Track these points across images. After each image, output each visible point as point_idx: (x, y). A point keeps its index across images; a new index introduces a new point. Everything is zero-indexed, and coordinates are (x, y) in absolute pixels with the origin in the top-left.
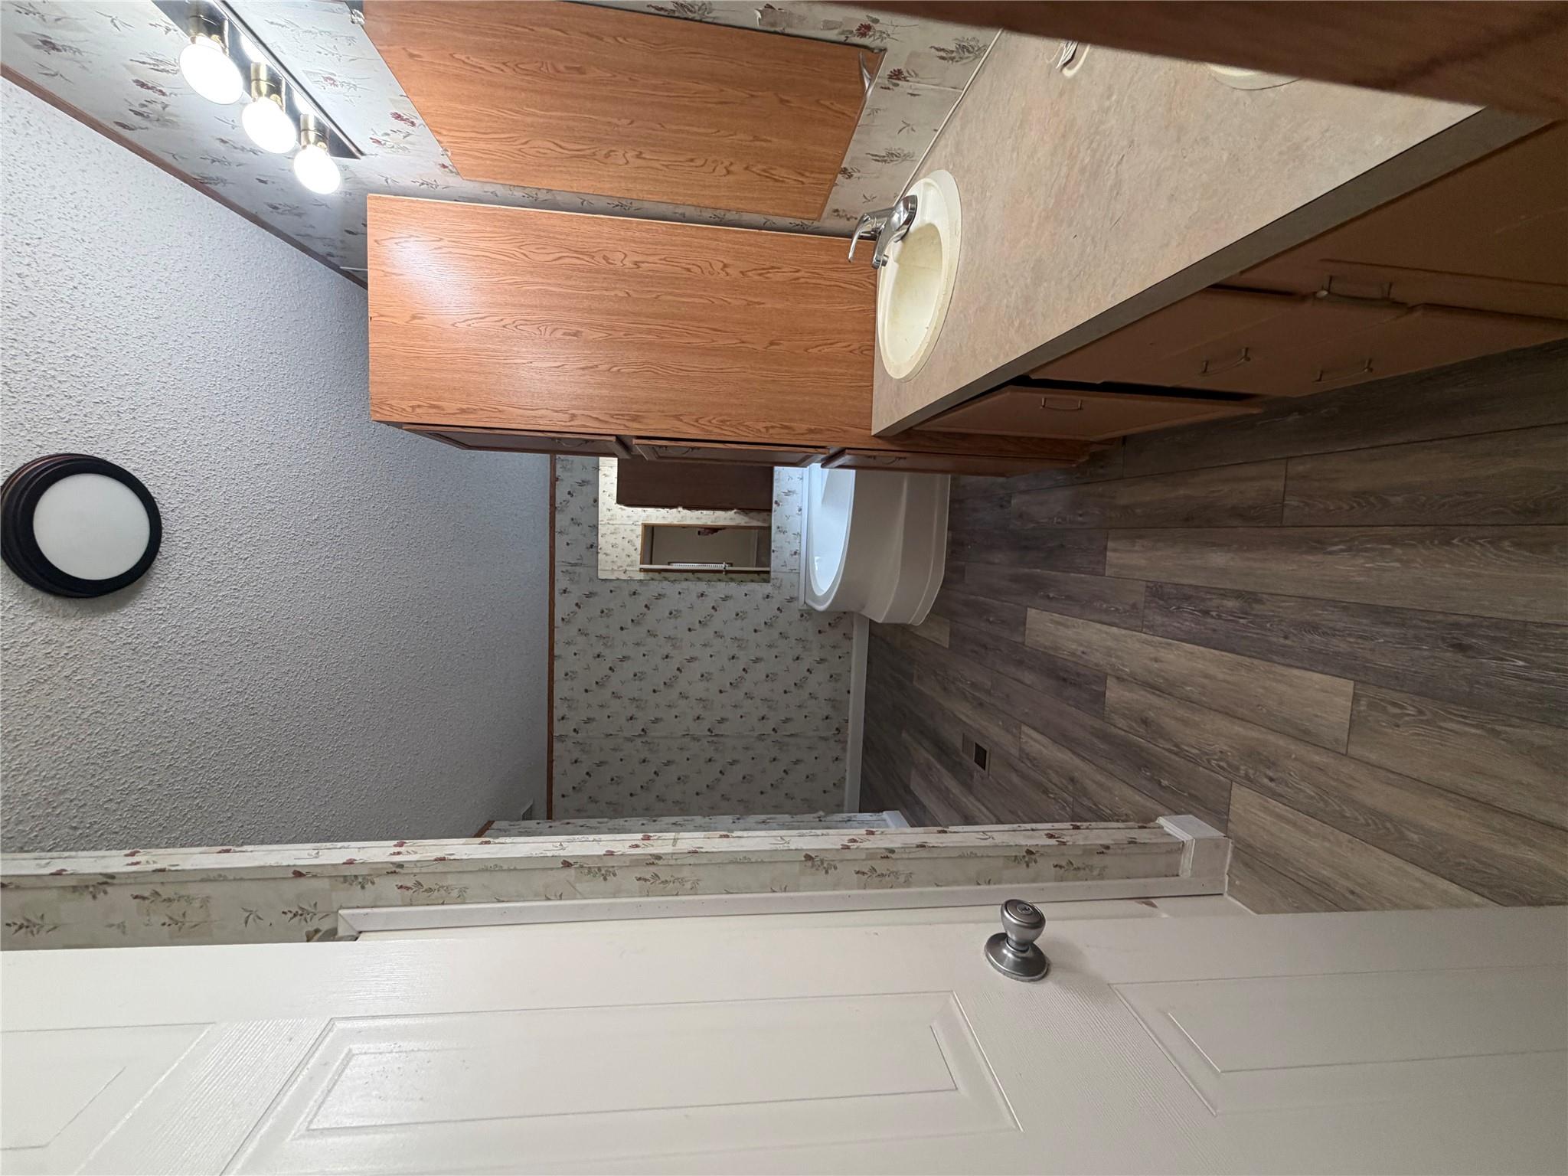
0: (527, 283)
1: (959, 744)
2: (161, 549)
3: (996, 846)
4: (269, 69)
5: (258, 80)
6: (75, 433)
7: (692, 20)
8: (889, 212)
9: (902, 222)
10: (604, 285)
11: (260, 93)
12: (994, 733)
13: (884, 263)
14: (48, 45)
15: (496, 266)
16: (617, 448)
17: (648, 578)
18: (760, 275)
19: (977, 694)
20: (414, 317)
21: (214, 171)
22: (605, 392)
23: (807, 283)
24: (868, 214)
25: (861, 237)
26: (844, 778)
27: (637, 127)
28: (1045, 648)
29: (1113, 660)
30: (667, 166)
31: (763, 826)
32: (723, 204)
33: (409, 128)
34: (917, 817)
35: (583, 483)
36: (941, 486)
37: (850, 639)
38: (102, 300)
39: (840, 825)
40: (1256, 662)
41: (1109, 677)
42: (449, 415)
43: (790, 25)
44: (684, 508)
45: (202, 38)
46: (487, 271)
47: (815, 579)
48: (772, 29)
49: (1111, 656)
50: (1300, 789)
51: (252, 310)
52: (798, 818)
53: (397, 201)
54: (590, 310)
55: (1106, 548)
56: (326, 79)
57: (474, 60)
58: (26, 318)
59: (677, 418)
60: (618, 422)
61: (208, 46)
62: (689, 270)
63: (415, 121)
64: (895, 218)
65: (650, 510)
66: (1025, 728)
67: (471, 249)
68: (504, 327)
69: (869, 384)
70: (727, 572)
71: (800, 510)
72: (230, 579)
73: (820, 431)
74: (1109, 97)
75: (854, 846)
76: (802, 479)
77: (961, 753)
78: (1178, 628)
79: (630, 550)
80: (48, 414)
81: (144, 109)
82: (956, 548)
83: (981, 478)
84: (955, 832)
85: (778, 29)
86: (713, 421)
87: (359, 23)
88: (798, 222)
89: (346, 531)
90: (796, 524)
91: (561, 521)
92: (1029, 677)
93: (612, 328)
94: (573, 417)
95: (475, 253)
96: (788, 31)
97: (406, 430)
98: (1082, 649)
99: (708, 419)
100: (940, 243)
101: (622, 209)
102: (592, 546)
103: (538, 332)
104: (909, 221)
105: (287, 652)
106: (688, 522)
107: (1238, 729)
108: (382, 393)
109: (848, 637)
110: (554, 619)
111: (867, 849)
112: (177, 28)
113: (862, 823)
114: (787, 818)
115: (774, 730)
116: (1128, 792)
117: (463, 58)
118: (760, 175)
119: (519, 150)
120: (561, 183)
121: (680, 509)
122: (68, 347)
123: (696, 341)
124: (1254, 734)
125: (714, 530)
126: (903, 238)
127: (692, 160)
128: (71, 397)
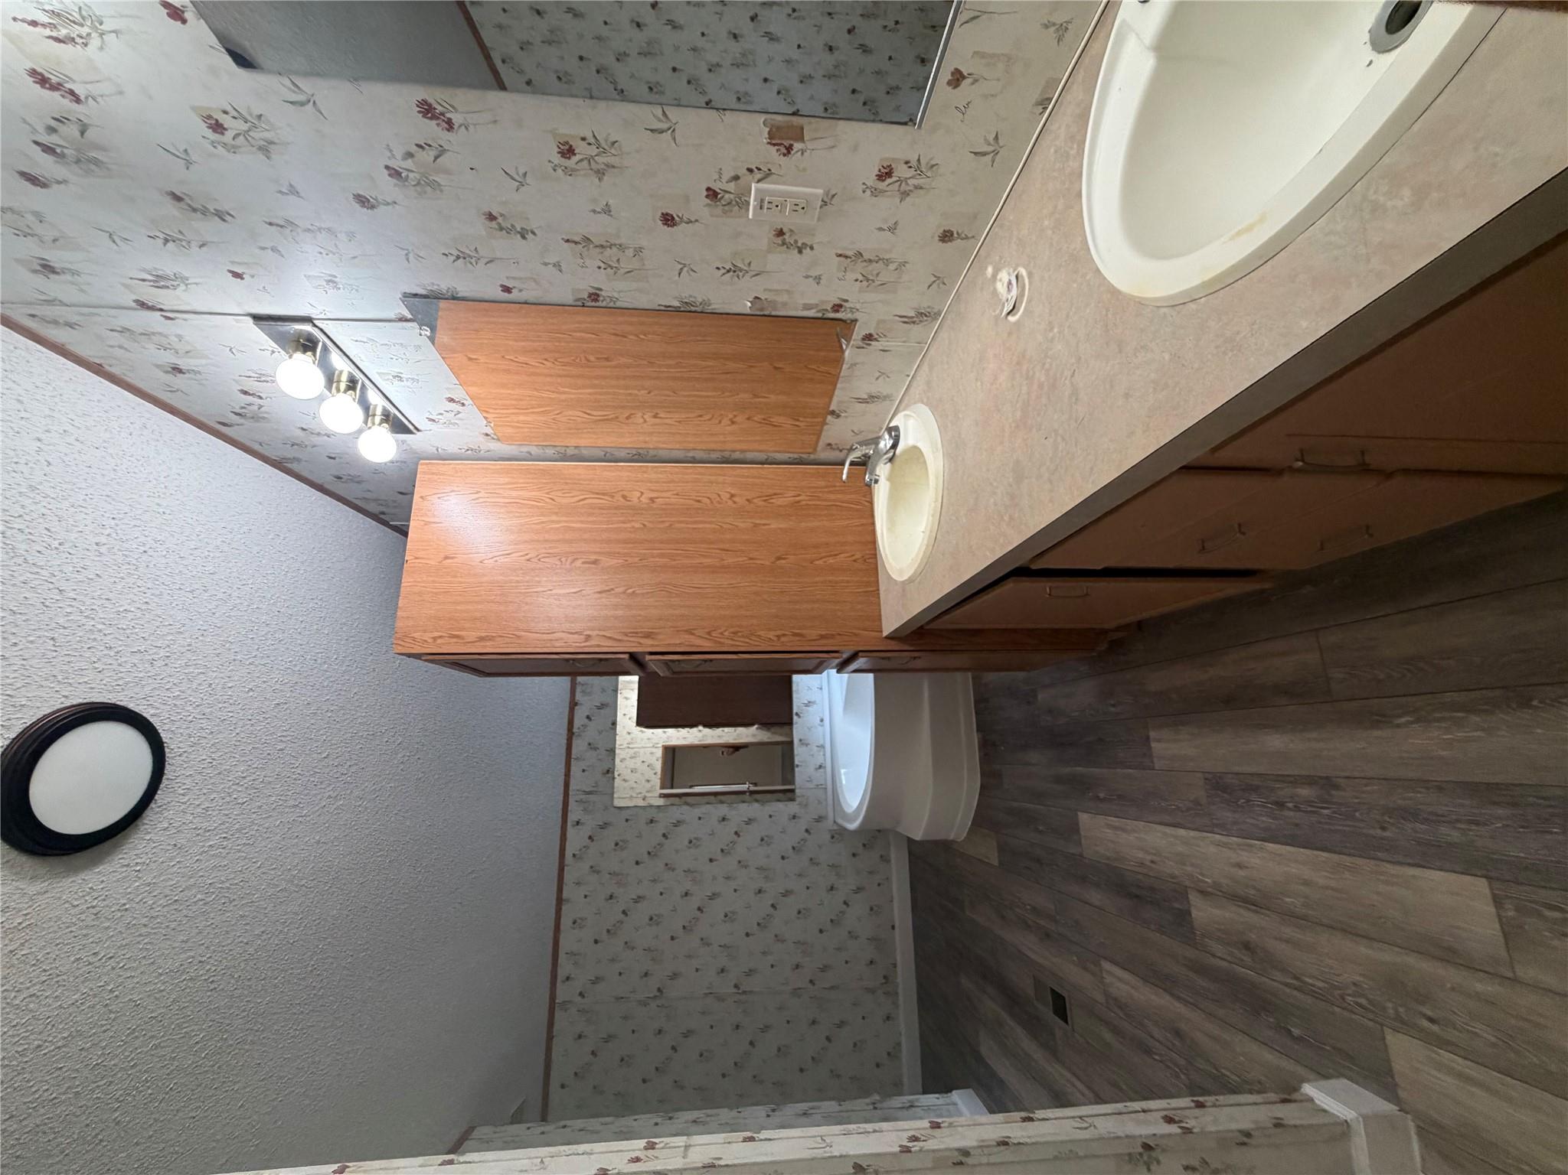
0: (553, 522)
1: (1031, 992)
2: (156, 797)
3: (1101, 1139)
4: (350, 373)
5: (339, 381)
6: (104, 682)
7: (695, 312)
8: (876, 441)
9: (888, 447)
10: (621, 519)
11: (338, 390)
12: (1071, 973)
13: (876, 481)
14: (177, 370)
15: (525, 510)
16: (631, 666)
17: (668, 803)
18: (765, 501)
19: (1042, 923)
20: (446, 558)
21: (289, 453)
22: (620, 613)
23: (807, 505)
24: (857, 443)
25: (852, 464)
26: (899, 1044)
27: (656, 395)
28: (1108, 858)
29: (1189, 869)
30: (679, 422)
31: (804, 1120)
32: (729, 446)
33: (458, 407)
34: (997, 1100)
35: (602, 706)
36: (962, 685)
37: (888, 861)
38: (167, 561)
39: (900, 1113)
40: (1359, 861)
41: (1189, 891)
42: (469, 644)
43: (775, 310)
44: (705, 726)
45: (299, 356)
46: (517, 514)
47: (842, 792)
48: (762, 313)
49: (1184, 864)
50: (1476, 1033)
51: (302, 563)
52: (848, 1105)
53: (444, 464)
54: (609, 541)
55: (1148, 738)
56: (394, 377)
57: (522, 359)
58: (92, 579)
59: (690, 632)
60: (632, 639)
61: (303, 361)
62: (699, 501)
63: (465, 402)
64: (882, 445)
65: (671, 731)
66: (1106, 965)
67: (504, 497)
68: (528, 560)
69: (874, 589)
70: (752, 793)
71: (822, 720)
72: (223, 827)
73: (832, 636)
74: (1051, 329)
75: (916, 1146)
76: (821, 689)
77: (1035, 1002)
78: (1252, 824)
79: (649, 774)
80: (83, 665)
81: (243, 410)
82: (990, 748)
83: (1003, 674)
84: (1044, 1119)
85: (766, 313)
86: (726, 634)
87: (426, 335)
88: (796, 456)
89: (353, 769)
90: (821, 735)
91: (578, 746)
92: (1096, 897)
93: (625, 555)
94: (588, 638)
95: (507, 501)
96: (773, 313)
97: (426, 660)
98: (1149, 857)
99: (720, 631)
100: (925, 462)
101: (639, 457)
102: (608, 771)
103: (558, 563)
104: (894, 446)
105: (266, 908)
106: (709, 741)
107: (1363, 950)
108: (408, 626)
109: (884, 859)
110: (564, 855)
111: (934, 1151)
112: (280, 350)
113: (928, 1109)
114: (830, 1106)
115: (811, 981)
116: (1253, 1048)
117: (512, 358)
118: (760, 423)
119: (554, 419)
120: (585, 442)
121: (701, 728)
122: (121, 603)
123: (707, 561)
124: (1388, 956)
125: (736, 748)
126: (891, 460)
127: (701, 416)
128: (111, 648)
